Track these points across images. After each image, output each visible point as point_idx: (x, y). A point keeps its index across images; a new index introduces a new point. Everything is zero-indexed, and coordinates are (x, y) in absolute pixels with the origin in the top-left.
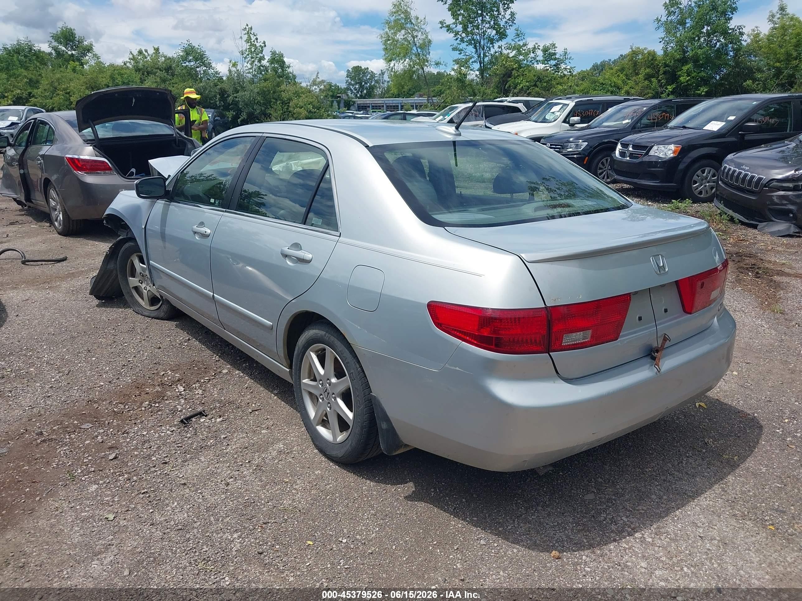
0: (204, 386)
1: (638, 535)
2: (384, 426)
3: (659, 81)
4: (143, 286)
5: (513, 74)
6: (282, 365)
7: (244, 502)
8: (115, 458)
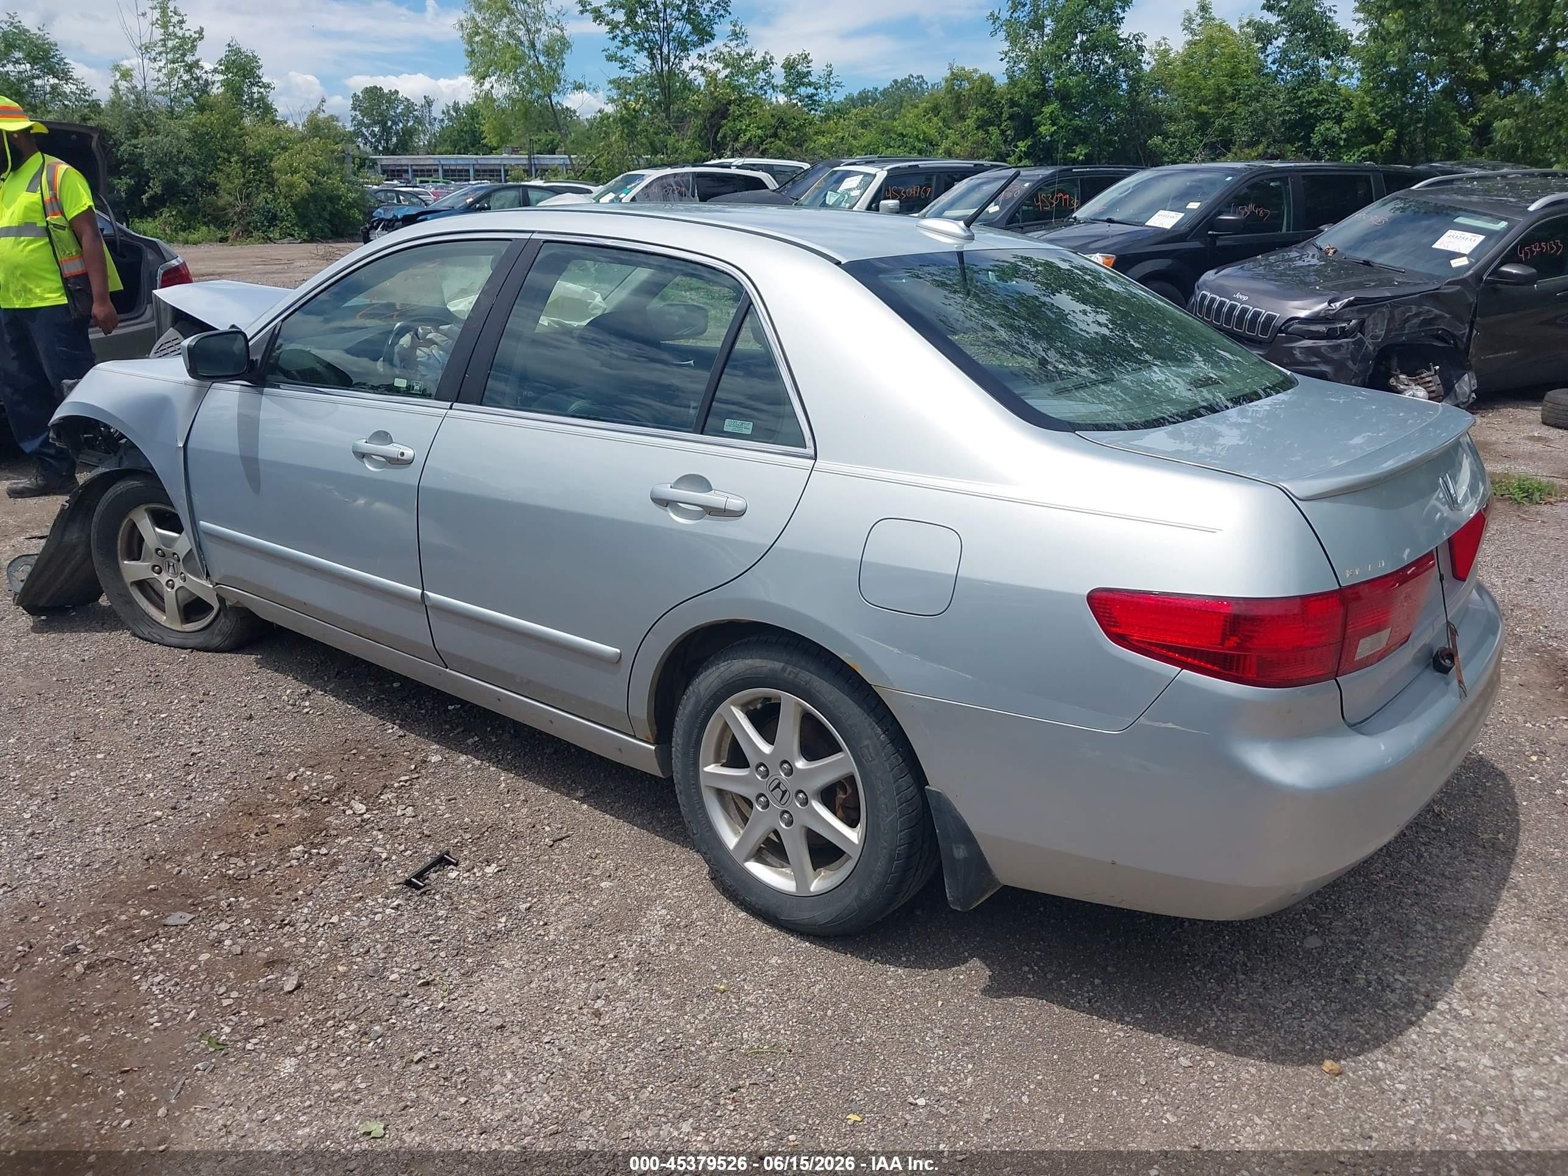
0: (407, 796)
1: (1441, 1006)
2: (960, 852)
3: (1003, 132)
4: (164, 578)
5: (730, 112)
6: (634, 737)
7: (660, 1048)
8: (299, 986)
